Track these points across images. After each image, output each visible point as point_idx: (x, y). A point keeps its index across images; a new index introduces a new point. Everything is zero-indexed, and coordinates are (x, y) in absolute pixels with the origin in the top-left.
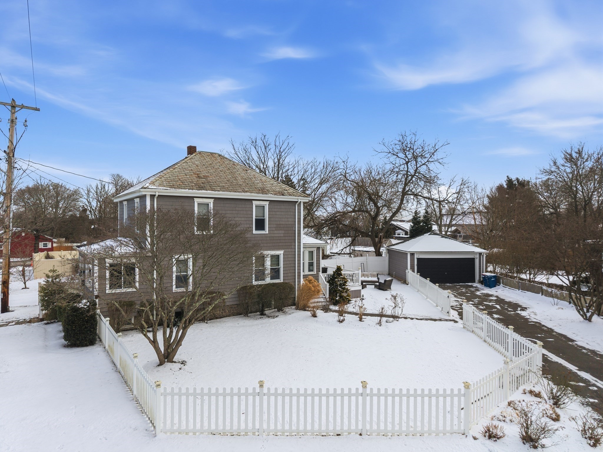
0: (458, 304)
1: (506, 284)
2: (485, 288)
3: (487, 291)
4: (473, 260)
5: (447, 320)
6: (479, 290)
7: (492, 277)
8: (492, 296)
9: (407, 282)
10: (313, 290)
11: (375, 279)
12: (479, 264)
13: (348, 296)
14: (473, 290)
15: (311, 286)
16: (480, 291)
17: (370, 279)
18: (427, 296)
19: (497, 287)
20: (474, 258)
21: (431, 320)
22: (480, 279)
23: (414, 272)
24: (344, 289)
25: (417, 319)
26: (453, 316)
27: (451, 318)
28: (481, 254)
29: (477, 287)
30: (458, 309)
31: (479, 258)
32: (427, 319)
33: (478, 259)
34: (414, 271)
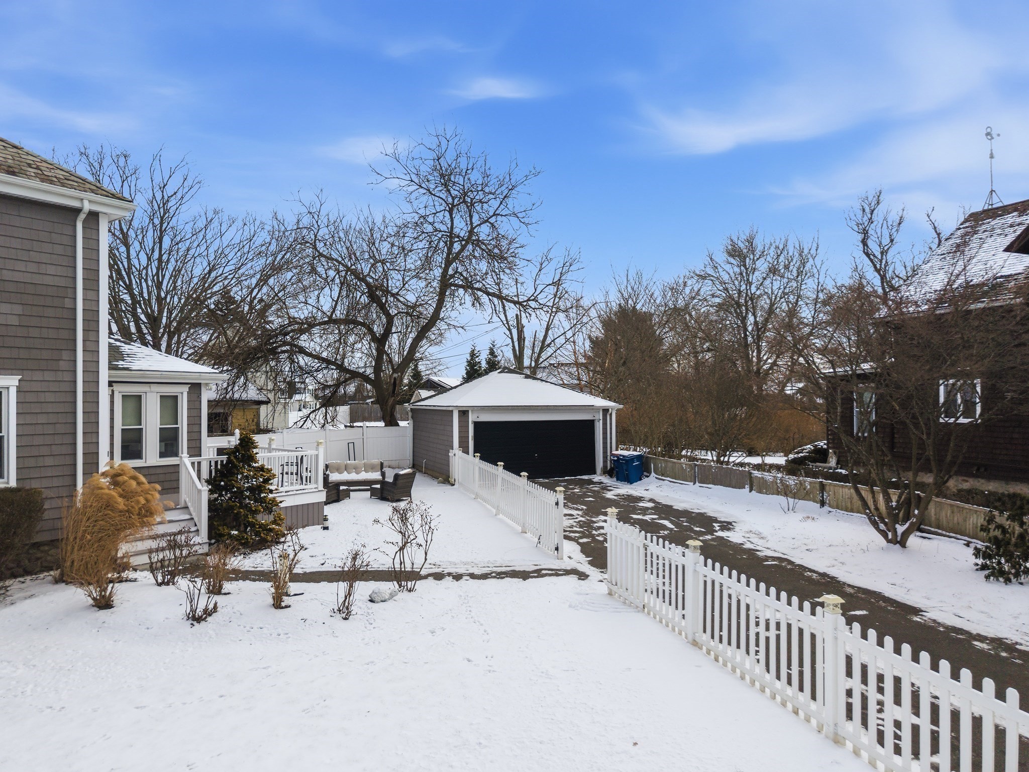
0: (575, 524)
1: (663, 474)
2: (619, 484)
3: (625, 489)
4: (591, 424)
5: (556, 573)
6: (609, 488)
7: (633, 459)
8: (640, 499)
9: (452, 480)
10: (122, 507)
11: (377, 476)
12: (603, 433)
13: (274, 522)
14: (596, 489)
15: (113, 496)
16: (612, 490)
17: (364, 476)
18: (498, 508)
19: (645, 480)
20: (594, 420)
21: (514, 574)
22: (605, 466)
23: (467, 453)
24: (262, 501)
25: (473, 576)
26: (570, 557)
27: (568, 565)
28: (608, 410)
29: (602, 483)
30: (577, 535)
31: (603, 419)
32: (500, 575)
33: (601, 421)
34: (466, 451)
